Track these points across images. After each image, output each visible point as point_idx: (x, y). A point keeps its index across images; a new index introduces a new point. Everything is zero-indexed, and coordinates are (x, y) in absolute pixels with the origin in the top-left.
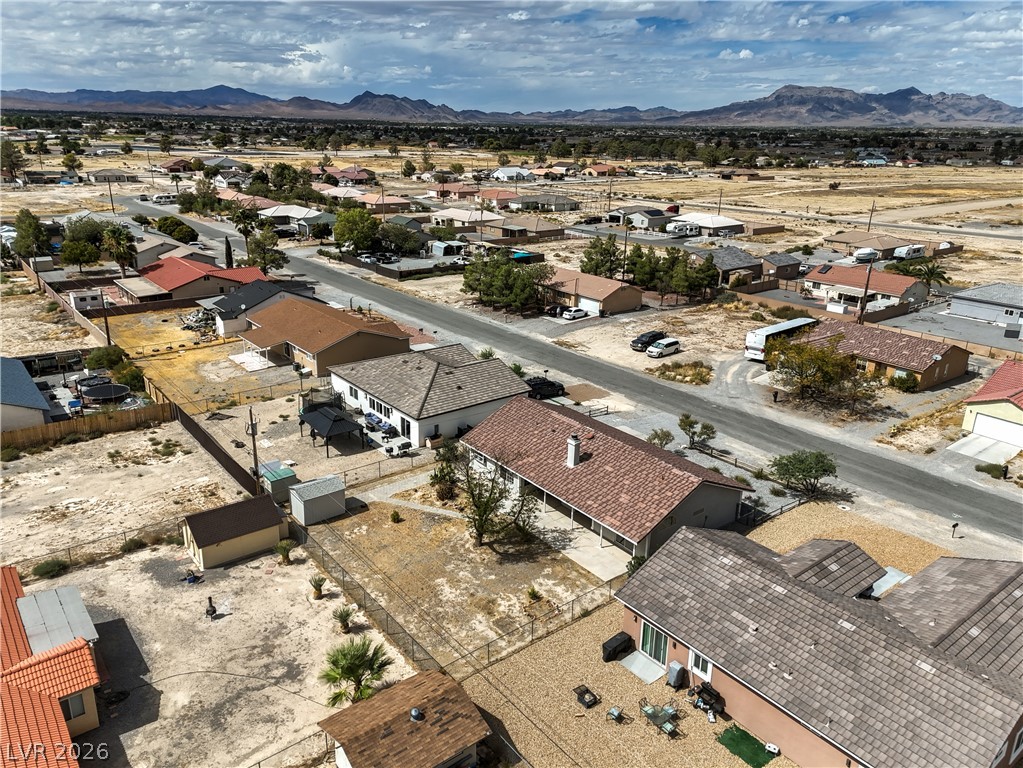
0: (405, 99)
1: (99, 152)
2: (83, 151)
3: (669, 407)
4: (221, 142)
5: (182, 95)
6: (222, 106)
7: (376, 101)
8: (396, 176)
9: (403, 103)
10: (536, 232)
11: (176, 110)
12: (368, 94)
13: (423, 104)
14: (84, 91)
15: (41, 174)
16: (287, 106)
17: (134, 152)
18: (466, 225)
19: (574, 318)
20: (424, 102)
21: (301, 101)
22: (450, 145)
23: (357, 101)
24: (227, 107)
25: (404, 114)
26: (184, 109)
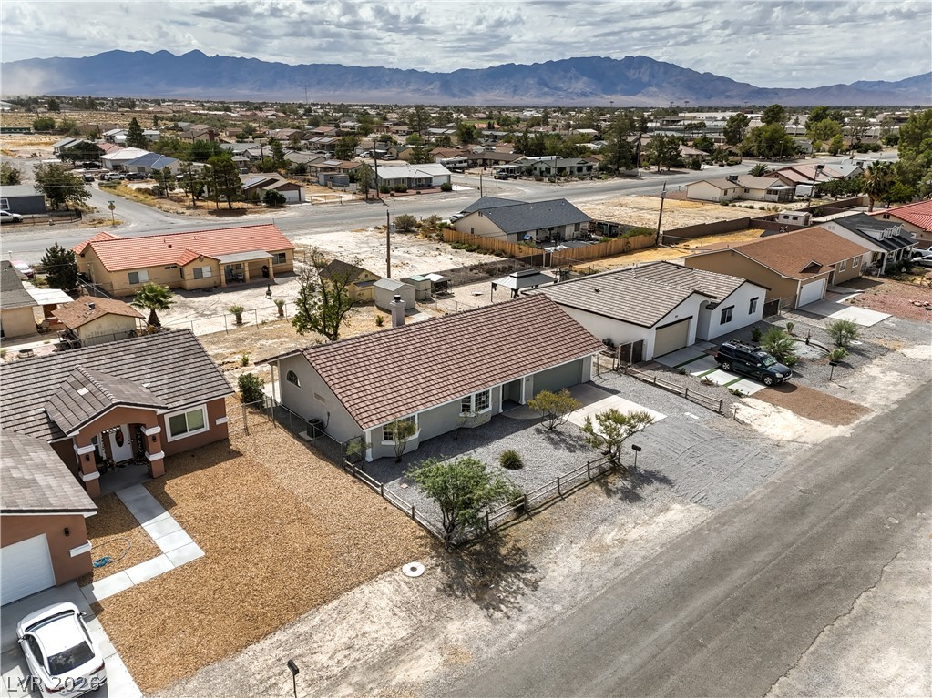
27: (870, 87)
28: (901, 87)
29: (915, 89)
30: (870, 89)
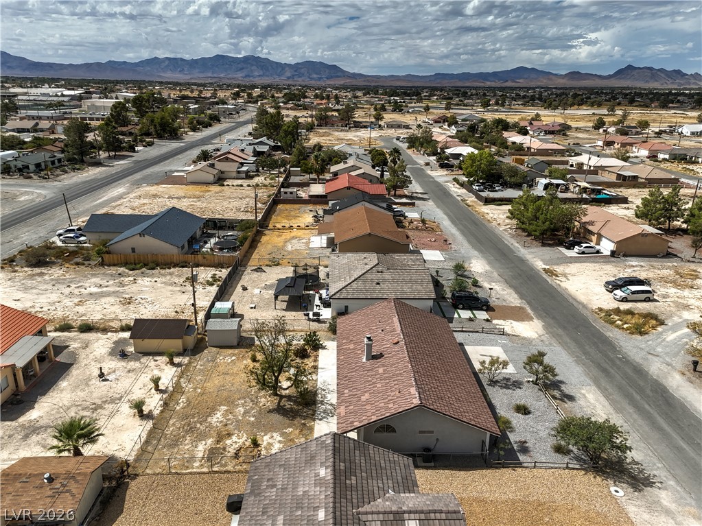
0: (662, 70)
1: (410, 111)
2: (403, 110)
3: (572, 345)
4: (486, 105)
5: (495, 74)
6: (518, 81)
7: (635, 73)
8: (588, 129)
9: (659, 73)
10: (646, 179)
11: (488, 84)
12: (630, 67)
13: (678, 73)
14: (439, 74)
15: (361, 122)
16: (563, 78)
17: (430, 110)
18: (592, 168)
19: (583, 253)
20: (678, 72)
21: (574, 75)
22: (671, 105)
23: (620, 73)
24: (521, 81)
25: (657, 81)
26: (493, 83)
27: (119, 65)
28: (139, 66)
29: (149, 69)
30: (119, 67)
